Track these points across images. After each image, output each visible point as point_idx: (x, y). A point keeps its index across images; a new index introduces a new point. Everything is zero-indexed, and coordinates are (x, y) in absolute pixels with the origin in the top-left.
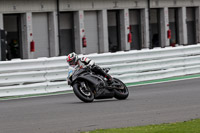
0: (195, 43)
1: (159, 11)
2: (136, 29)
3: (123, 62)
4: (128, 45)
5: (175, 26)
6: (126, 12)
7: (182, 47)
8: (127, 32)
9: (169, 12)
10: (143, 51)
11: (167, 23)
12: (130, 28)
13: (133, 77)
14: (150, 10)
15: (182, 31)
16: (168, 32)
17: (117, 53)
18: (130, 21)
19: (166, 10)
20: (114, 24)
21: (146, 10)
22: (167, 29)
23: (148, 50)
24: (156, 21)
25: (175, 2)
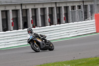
0: (45, 26)
1: (27, 10)
2: (16, 20)
3: (9, 36)
4: (12, 28)
5: (35, 17)
6: (11, 11)
7: (38, 28)
8: (11, 21)
9: (32, 11)
10: (19, 30)
11: (31, 16)
12: (13, 19)
13: (14, 44)
14: (22, 10)
15: (38, 20)
16: (32, 21)
17: (7, 32)
18: (13, 16)
19: (30, 10)
20: (5, 18)
21: (21, 10)
22: (31, 19)
23: (22, 30)
24: (25, 16)
25: (35, 6)
